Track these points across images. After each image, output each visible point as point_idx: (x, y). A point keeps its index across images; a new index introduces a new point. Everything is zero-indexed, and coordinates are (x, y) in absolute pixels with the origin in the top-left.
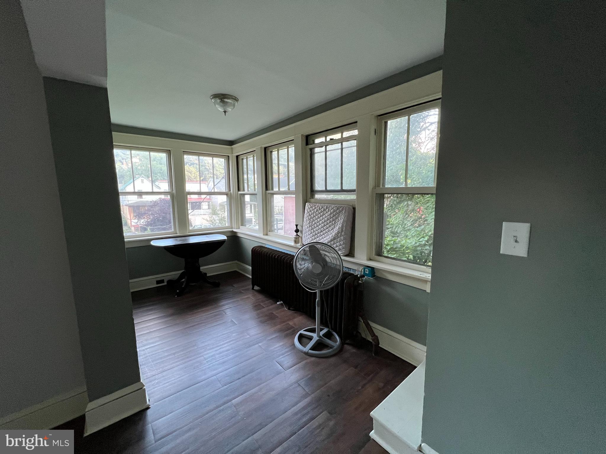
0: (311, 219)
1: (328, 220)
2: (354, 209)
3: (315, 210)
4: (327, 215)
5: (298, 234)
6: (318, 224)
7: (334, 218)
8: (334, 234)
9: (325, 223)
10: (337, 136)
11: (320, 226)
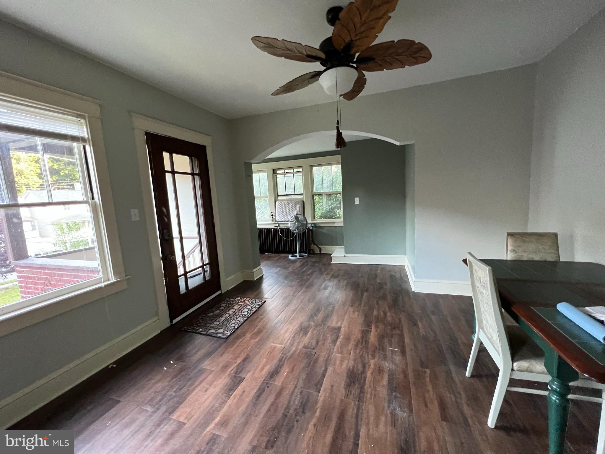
0: (281, 209)
1: (291, 207)
2: (303, 202)
3: (284, 204)
4: (290, 205)
5: (273, 217)
6: (286, 210)
7: (294, 206)
8: (295, 213)
9: (290, 209)
10: (291, 171)
11: (287, 211)
